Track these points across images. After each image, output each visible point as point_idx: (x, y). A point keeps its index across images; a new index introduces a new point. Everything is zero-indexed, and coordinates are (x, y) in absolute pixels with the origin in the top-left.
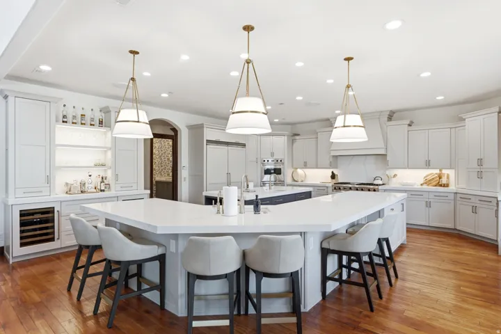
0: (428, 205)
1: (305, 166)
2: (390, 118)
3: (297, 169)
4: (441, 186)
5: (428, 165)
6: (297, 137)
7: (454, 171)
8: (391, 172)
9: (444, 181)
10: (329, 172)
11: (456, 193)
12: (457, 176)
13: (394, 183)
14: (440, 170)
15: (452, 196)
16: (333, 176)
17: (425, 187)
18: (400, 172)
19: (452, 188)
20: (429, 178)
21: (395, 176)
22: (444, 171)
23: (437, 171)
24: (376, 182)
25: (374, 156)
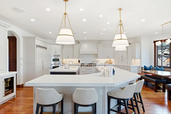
1: (68, 58)
3: (63, 59)
5: (108, 57)
6: (64, 46)
7: (114, 59)
8: (98, 60)
9: (111, 62)
11: (116, 65)
12: (115, 61)
13: (99, 63)
14: (110, 59)
16: (79, 62)
18: (100, 60)
22: (111, 59)
24: (94, 63)
25: (92, 55)
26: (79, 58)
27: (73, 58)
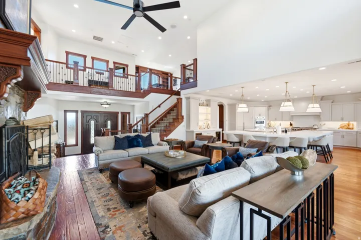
0: (343, 137)
1: (276, 120)
2: (322, 99)
3: (271, 121)
4: (349, 129)
5: (342, 120)
6: (271, 107)
7: (356, 122)
8: (323, 123)
9: (351, 127)
10: (288, 123)
11: (357, 132)
12: (358, 124)
13: (324, 127)
14: (349, 122)
15: (355, 133)
16: (291, 125)
17: (341, 129)
18: (327, 123)
19: (355, 129)
20: (343, 125)
21: (324, 124)
22: (351, 123)
23: (347, 122)
24: (314, 127)
26: (290, 120)
27: (282, 120)
